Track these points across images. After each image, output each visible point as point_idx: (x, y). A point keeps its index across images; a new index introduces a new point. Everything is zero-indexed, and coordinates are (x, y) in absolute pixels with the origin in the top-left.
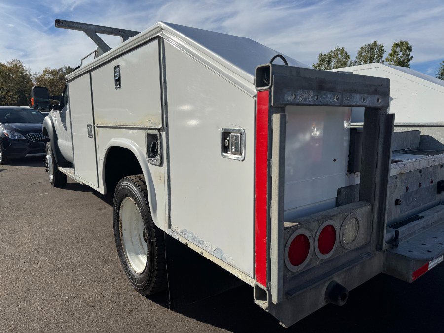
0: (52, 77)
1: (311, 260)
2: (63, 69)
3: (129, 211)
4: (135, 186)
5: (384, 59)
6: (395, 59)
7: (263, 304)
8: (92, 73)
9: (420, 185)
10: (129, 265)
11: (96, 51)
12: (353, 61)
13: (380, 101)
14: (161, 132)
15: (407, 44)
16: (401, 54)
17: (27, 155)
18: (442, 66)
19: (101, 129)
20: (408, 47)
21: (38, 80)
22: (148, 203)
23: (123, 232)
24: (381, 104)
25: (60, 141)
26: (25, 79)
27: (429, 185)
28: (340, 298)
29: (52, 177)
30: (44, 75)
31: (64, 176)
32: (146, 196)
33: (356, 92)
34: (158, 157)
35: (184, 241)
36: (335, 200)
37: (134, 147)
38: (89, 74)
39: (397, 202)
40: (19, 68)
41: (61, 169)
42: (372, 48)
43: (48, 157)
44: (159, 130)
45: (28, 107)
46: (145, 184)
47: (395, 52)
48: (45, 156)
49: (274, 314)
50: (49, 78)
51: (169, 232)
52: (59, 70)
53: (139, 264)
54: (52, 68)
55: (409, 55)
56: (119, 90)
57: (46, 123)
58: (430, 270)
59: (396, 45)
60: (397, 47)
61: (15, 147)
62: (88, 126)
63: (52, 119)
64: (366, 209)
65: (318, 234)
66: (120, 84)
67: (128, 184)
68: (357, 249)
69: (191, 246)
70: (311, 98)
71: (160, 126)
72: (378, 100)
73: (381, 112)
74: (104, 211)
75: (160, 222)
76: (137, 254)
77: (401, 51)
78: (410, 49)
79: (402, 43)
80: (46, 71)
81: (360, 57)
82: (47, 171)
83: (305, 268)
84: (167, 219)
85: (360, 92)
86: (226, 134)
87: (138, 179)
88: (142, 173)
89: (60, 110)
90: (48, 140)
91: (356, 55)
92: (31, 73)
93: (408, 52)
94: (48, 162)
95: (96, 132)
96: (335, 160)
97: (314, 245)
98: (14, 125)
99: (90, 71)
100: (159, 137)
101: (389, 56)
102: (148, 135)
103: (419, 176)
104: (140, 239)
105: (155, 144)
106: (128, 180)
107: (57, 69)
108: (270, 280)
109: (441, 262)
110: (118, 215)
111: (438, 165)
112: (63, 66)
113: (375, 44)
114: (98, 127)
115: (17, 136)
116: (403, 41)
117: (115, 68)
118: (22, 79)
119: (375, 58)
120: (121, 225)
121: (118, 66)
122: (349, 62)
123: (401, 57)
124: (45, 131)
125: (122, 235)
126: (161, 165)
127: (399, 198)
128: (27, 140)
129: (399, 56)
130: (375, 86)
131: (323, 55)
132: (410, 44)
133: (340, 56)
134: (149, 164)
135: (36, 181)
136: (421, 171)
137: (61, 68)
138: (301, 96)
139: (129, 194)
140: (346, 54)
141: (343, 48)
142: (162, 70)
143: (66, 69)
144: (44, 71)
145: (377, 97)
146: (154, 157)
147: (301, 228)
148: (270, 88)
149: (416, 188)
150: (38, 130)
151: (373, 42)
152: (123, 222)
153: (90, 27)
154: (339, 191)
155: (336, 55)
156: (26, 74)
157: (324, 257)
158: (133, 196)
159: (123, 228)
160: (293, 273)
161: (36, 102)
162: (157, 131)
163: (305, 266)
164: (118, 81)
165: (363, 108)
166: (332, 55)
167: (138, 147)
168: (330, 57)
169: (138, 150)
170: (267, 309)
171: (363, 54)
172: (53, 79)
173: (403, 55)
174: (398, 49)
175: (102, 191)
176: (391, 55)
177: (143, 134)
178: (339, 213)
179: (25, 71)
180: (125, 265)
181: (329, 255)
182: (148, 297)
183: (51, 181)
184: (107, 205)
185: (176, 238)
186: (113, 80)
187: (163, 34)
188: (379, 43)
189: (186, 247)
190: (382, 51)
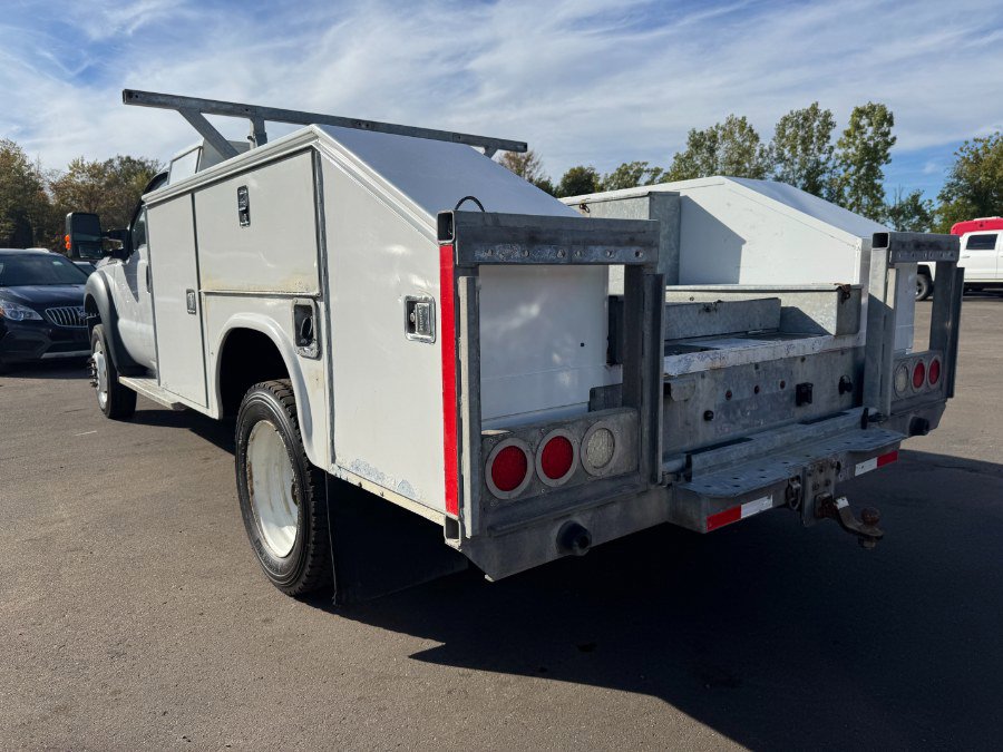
0: (90, 182)
1: (531, 484)
2: (116, 163)
3: (265, 448)
4: (276, 399)
5: (833, 142)
6: (857, 142)
7: (454, 543)
8: (196, 195)
9: (757, 390)
10: (264, 545)
11: (200, 148)
12: (766, 147)
13: (641, 254)
14: (318, 303)
15: (883, 109)
16: (870, 131)
17: (45, 355)
18: (959, 159)
19: (213, 297)
20: (885, 116)
21: (55, 187)
22: (297, 427)
23: (255, 487)
24: (644, 260)
25: (122, 323)
26: (27, 185)
27: (776, 389)
28: (576, 543)
29: (104, 398)
30: (72, 175)
31: (132, 395)
32: (294, 415)
33: (595, 243)
34: (314, 345)
35: (354, 481)
36: (586, 405)
37: (272, 329)
38: (189, 196)
39: (708, 416)
40: (15, 159)
41: (125, 381)
42: (806, 119)
43: (97, 356)
44: (314, 298)
45: (45, 251)
46: (293, 395)
47: (857, 127)
48: (90, 356)
49: (470, 555)
50: (83, 182)
51: (333, 470)
52: (106, 164)
53: (281, 540)
54: (89, 161)
55: (887, 134)
56: (246, 228)
57: (93, 287)
58: (746, 519)
59: (860, 112)
60: (861, 117)
61: (19, 337)
62: (188, 292)
63: (106, 276)
64: (627, 417)
65: (542, 448)
66: (248, 219)
67: (264, 395)
68: (614, 478)
69: (367, 487)
70: (517, 254)
71: (315, 292)
72: (637, 254)
73: (646, 271)
74: (214, 462)
75: (318, 457)
76: (280, 525)
77: (871, 124)
78: (891, 123)
79: (873, 108)
80: (77, 167)
81: (782, 137)
82: (95, 385)
83: (520, 495)
84: (329, 446)
85: (602, 244)
86: (411, 305)
87: (281, 387)
88: (287, 376)
89: (124, 260)
90: (98, 320)
91: (774, 133)
92: (42, 171)
93: (885, 128)
94: (97, 366)
95: (203, 303)
96: (582, 345)
97: (534, 465)
98: (14, 291)
99: (192, 192)
100: (314, 311)
101: (843, 137)
102: (297, 308)
103: (755, 376)
104: (286, 500)
105: (308, 323)
106: (264, 389)
107: (101, 161)
108: (462, 506)
109: (769, 510)
110: (245, 456)
111: (795, 358)
112: (113, 156)
113: (814, 109)
114: (207, 294)
115: (23, 313)
116: (875, 103)
117: (239, 189)
118: (20, 187)
119: (814, 139)
120: (251, 474)
121: (244, 188)
122: (758, 149)
123: (871, 138)
124: (91, 303)
125: (252, 493)
126: (319, 357)
127: (712, 409)
128: (44, 323)
129: (866, 137)
130: (629, 233)
131: (698, 131)
132: (889, 110)
133: (737, 135)
134: (299, 357)
135: (68, 408)
136: (757, 366)
137: (111, 161)
138: (500, 252)
139: (264, 413)
140: (751, 131)
141: (744, 118)
142: (319, 201)
143: (122, 163)
144: (71, 169)
145: (634, 249)
146: (308, 344)
147: (512, 436)
148: (454, 242)
149: (747, 394)
150: (74, 301)
151: (808, 107)
152: (254, 469)
153: (189, 102)
154: (593, 392)
155: (729, 135)
156: (32, 174)
157: (552, 483)
158: (272, 417)
159: (255, 479)
160: (500, 500)
161: (75, 244)
162: (311, 300)
163: (519, 492)
164: (245, 213)
165: (623, 267)
166: (720, 133)
167: (278, 328)
168: (713, 137)
169: (280, 333)
170: (460, 547)
171: (787, 133)
172: (93, 186)
173: (875, 133)
174: (864, 122)
175: (214, 412)
176: (848, 134)
177: (288, 305)
178: (580, 420)
179: (29, 167)
180: (258, 545)
181: (563, 480)
182: (299, 597)
183: (103, 406)
184: (220, 451)
185: (344, 478)
186: (236, 211)
187: (318, 145)
188: (822, 109)
189: (359, 490)
190: (828, 124)
